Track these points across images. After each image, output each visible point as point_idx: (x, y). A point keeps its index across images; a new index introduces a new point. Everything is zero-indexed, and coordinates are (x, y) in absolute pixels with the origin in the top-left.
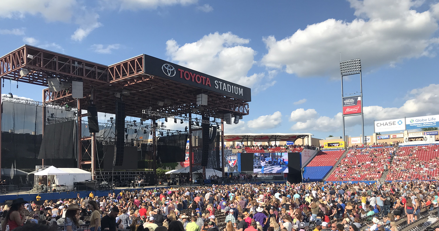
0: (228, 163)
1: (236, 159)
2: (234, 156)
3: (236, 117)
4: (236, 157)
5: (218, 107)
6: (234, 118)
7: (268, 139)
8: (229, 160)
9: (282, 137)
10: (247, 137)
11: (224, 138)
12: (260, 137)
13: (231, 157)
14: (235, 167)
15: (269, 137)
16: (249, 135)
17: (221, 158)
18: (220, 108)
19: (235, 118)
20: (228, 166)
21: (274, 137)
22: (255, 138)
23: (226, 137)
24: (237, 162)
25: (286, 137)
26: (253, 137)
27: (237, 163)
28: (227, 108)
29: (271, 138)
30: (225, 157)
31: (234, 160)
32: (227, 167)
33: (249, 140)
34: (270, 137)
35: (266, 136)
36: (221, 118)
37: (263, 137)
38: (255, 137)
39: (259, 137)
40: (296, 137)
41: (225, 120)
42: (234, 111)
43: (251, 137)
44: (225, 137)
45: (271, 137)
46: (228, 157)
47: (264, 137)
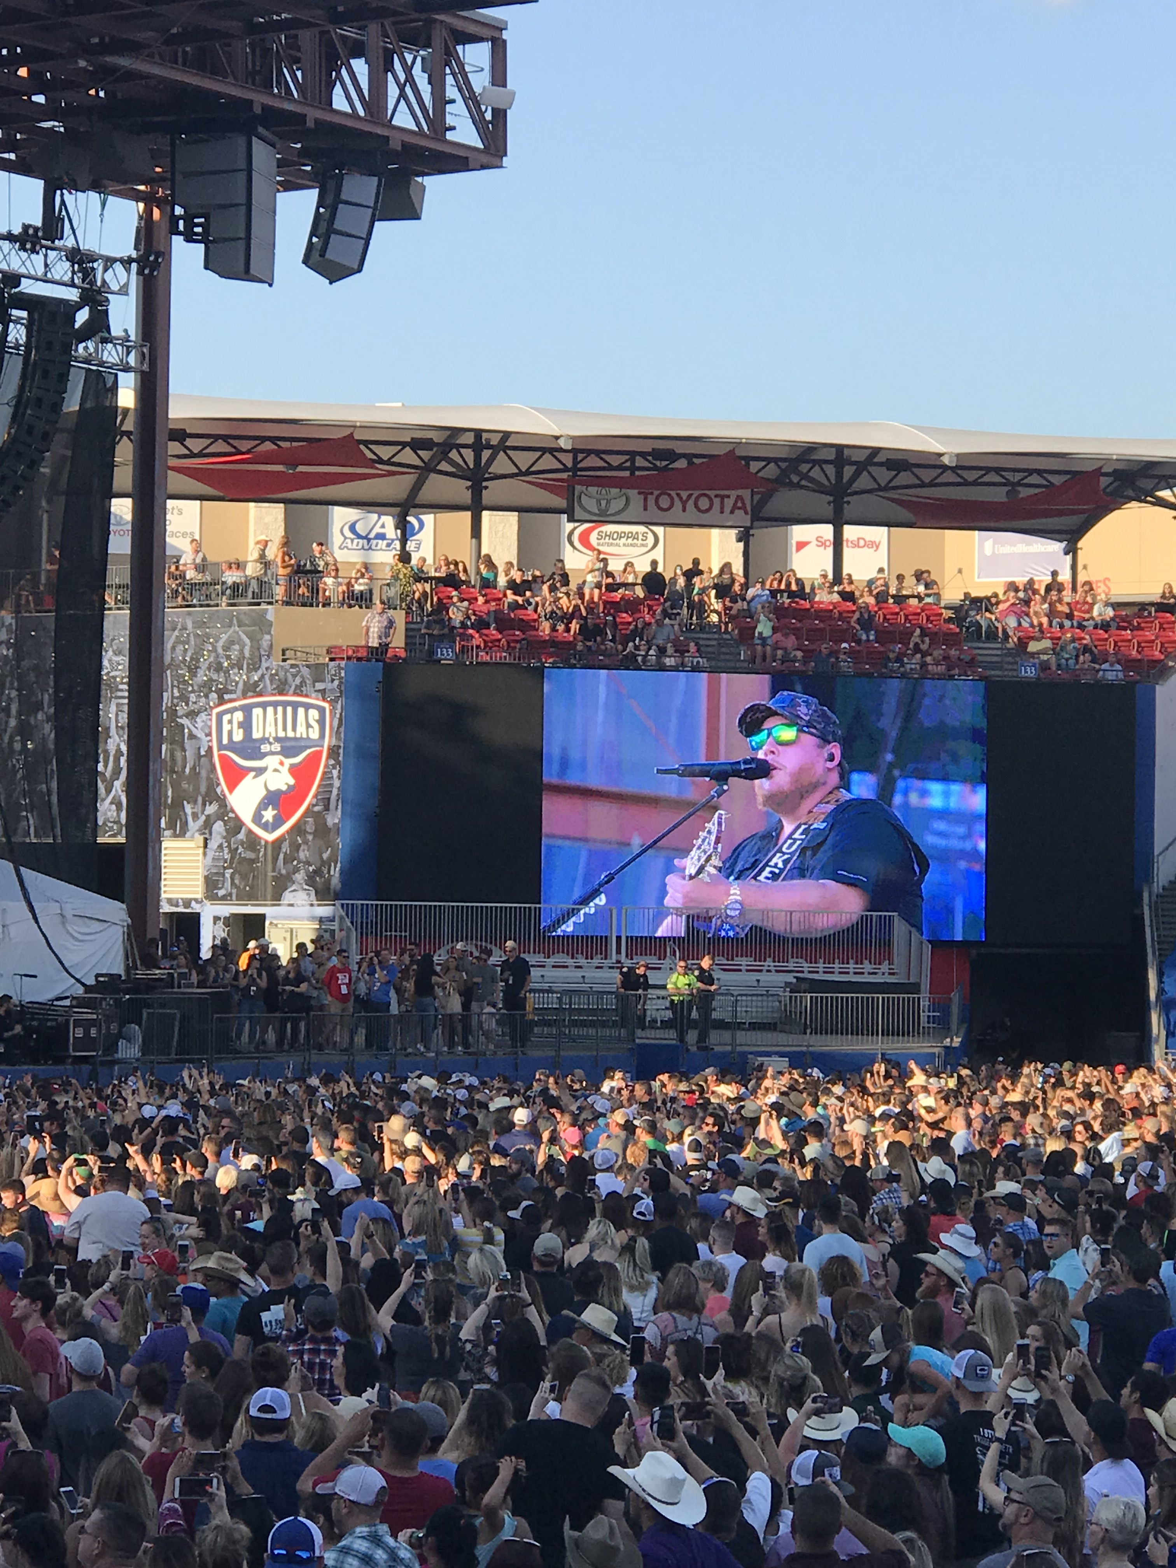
0: (213, 784)
1: (314, 734)
2: (298, 692)
3: (331, 185)
4: (314, 714)
5: (105, 48)
6: (313, 195)
7: (746, 494)
8: (232, 746)
9: (927, 475)
10: (469, 454)
11: (174, 448)
12: (640, 462)
13: (257, 712)
14: (296, 847)
15: (754, 466)
16: (507, 435)
17: (124, 718)
18: (124, 62)
19: (329, 200)
20: (208, 825)
21: (816, 473)
22: (575, 469)
23: (195, 445)
24: (327, 776)
25: (971, 476)
26: (549, 462)
27: (326, 787)
28: (216, 71)
29: (782, 481)
30: (173, 713)
31: (289, 748)
32: (200, 839)
33: (493, 491)
34: (771, 471)
35: (721, 451)
36: (137, 197)
37: (682, 464)
38: (575, 451)
39: (633, 454)
40: (1104, 481)
41: (190, 225)
42: (313, 114)
43: (524, 460)
44: (180, 435)
45: (784, 473)
46: (207, 709)
47: (689, 457)
